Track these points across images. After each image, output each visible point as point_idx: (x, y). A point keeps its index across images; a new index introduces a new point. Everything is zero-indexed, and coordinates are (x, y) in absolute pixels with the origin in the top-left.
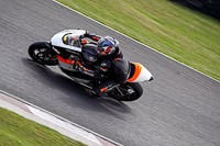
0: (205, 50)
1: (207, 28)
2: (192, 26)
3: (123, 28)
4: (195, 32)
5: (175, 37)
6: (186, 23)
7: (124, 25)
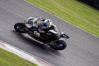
0: (84, 19)
1: (85, 9)
2: (78, 8)
3: (47, 9)
4: (80, 11)
5: (71, 13)
6: (75, 7)
7: (48, 7)
